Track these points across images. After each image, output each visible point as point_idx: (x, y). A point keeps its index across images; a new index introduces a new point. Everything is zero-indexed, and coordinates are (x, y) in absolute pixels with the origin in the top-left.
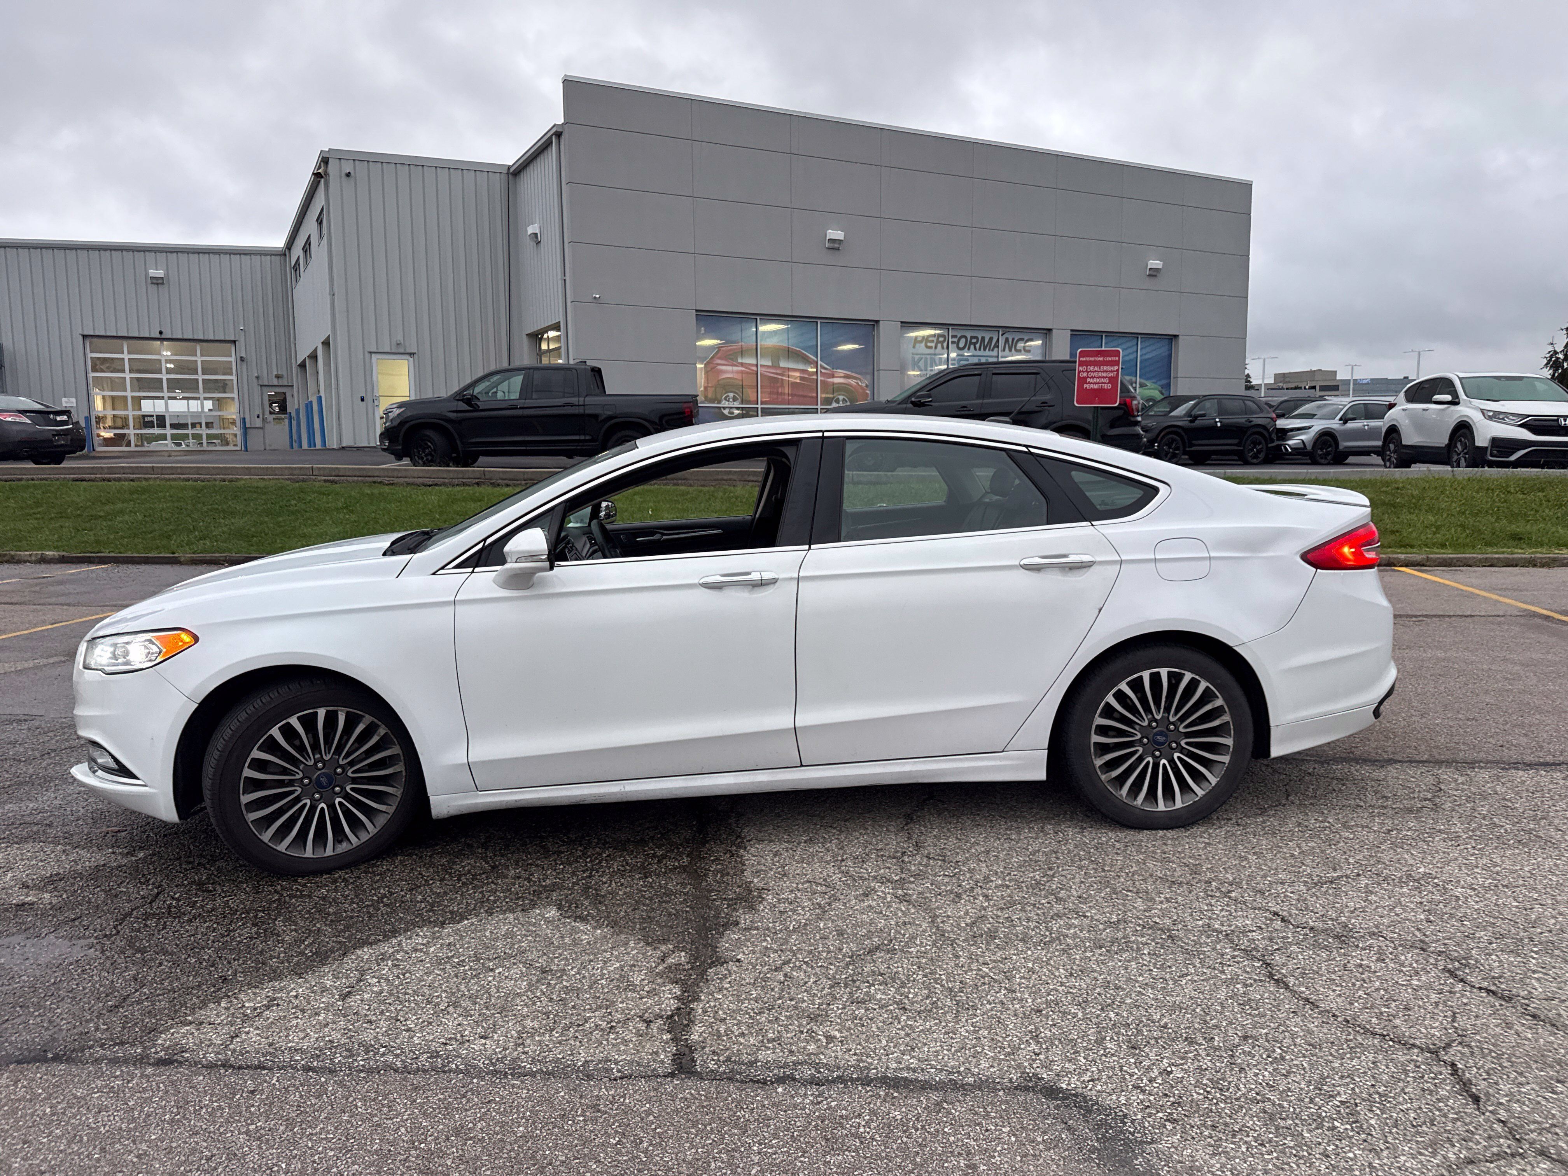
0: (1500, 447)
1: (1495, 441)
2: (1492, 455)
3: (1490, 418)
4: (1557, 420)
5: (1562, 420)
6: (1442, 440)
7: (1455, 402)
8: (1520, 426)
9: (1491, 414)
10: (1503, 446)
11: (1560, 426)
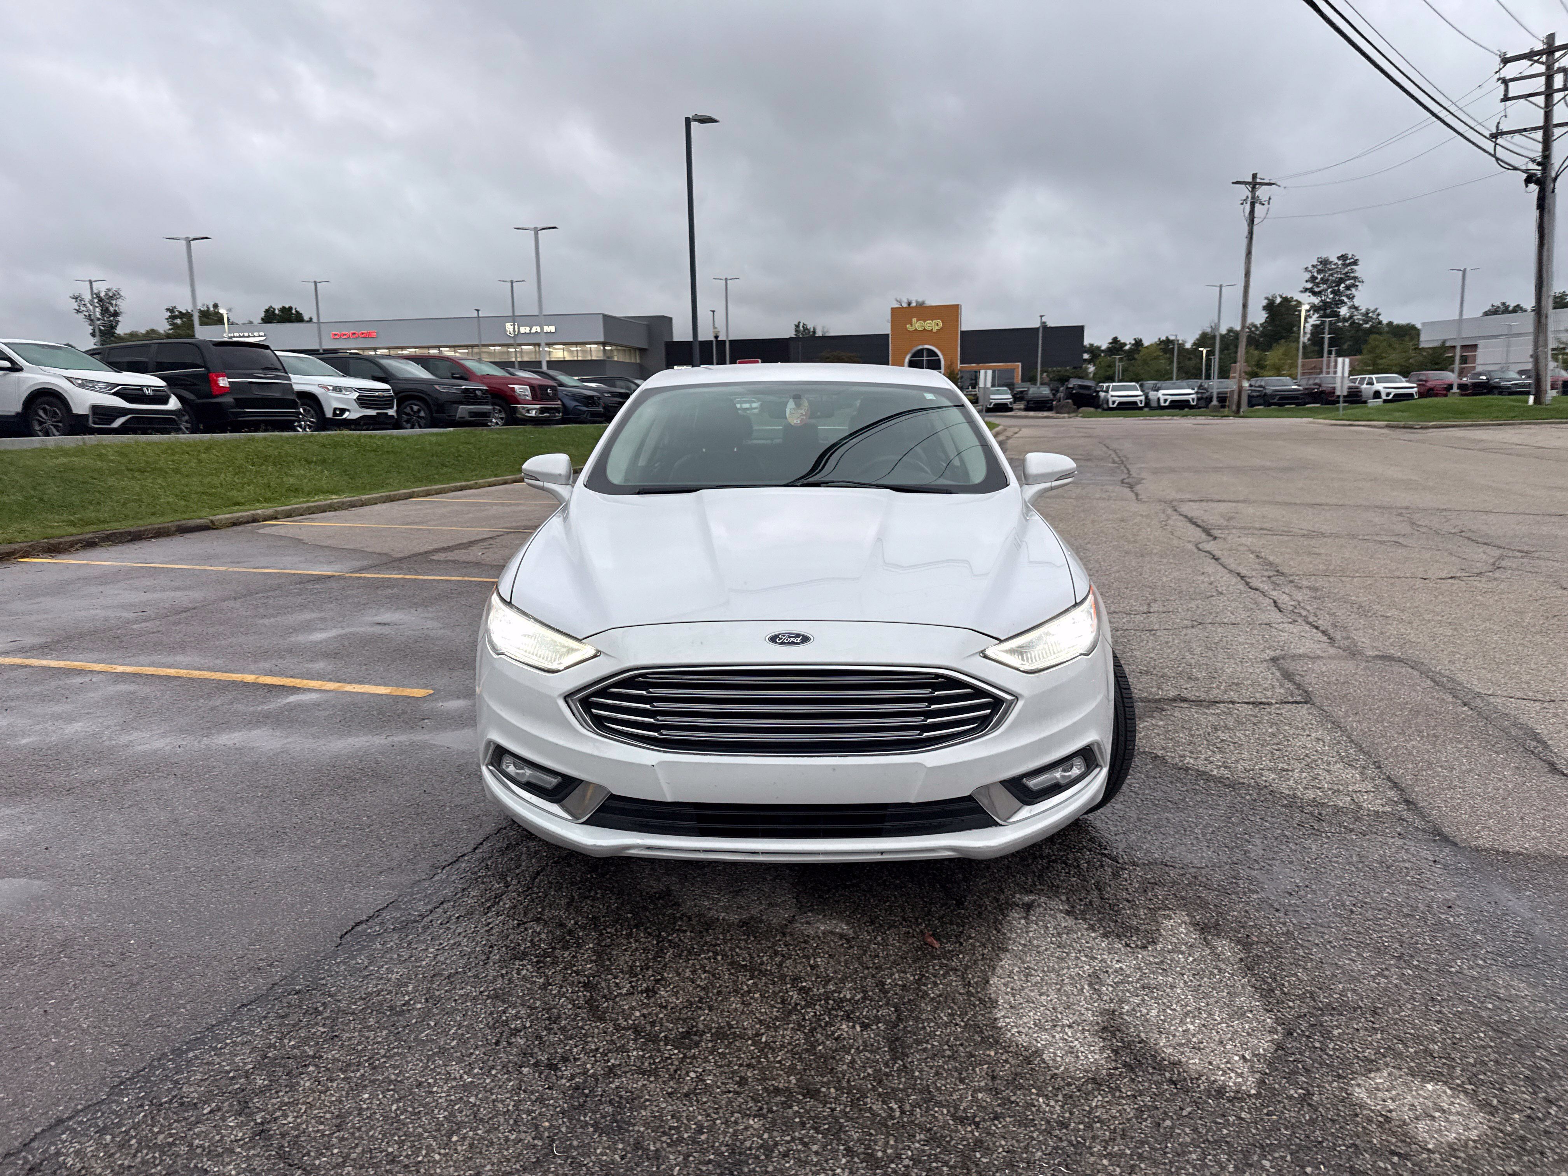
0: (102, 415)
1: (95, 408)
2: (95, 423)
3: (82, 386)
4: (142, 390)
5: (145, 389)
6: (15, 407)
7: (15, 368)
8: (114, 394)
9: (80, 382)
10: (103, 414)
11: (145, 395)
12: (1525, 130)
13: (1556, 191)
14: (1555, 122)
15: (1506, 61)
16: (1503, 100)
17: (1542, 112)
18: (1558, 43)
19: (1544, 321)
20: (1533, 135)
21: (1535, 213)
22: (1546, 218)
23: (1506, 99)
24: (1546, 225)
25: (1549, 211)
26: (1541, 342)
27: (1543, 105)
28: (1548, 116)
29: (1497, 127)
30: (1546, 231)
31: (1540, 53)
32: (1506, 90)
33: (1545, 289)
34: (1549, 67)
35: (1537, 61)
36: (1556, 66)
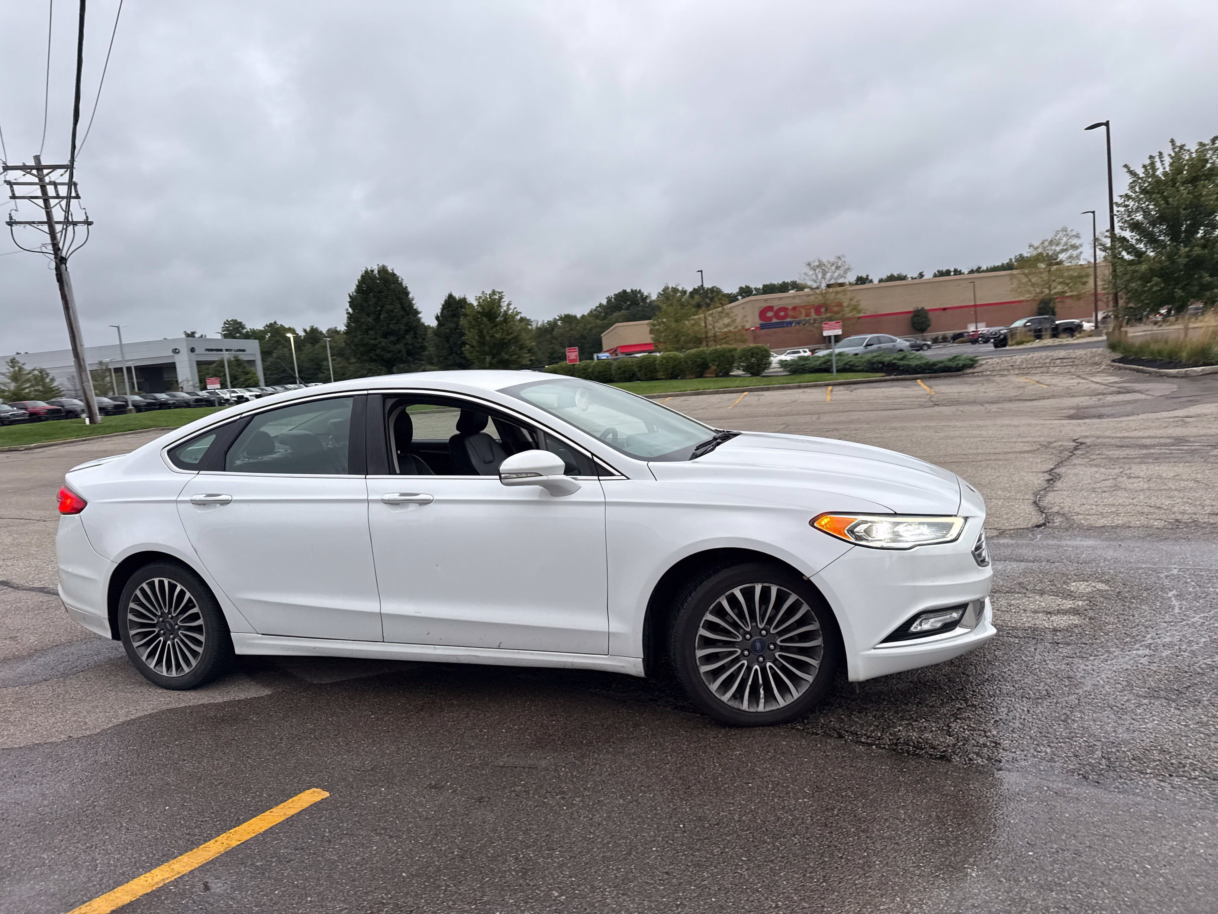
12: (34, 223)
13: (68, 270)
14: (56, 220)
15: (6, 168)
16: (11, 198)
17: (44, 211)
18: (43, 163)
19: (82, 363)
20: (40, 227)
21: (56, 285)
22: (66, 289)
23: (14, 197)
24: (67, 293)
25: (67, 284)
26: (84, 380)
27: (43, 206)
28: (49, 214)
29: (11, 218)
30: (68, 298)
31: (32, 168)
32: (12, 191)
33: (77, 340)
34: (41, 179)
35: (30, 173)
36: (47, 180)
